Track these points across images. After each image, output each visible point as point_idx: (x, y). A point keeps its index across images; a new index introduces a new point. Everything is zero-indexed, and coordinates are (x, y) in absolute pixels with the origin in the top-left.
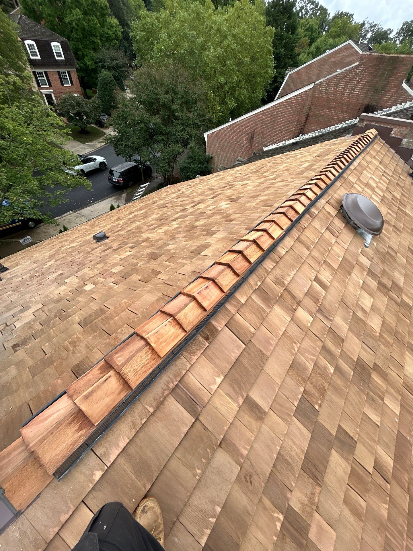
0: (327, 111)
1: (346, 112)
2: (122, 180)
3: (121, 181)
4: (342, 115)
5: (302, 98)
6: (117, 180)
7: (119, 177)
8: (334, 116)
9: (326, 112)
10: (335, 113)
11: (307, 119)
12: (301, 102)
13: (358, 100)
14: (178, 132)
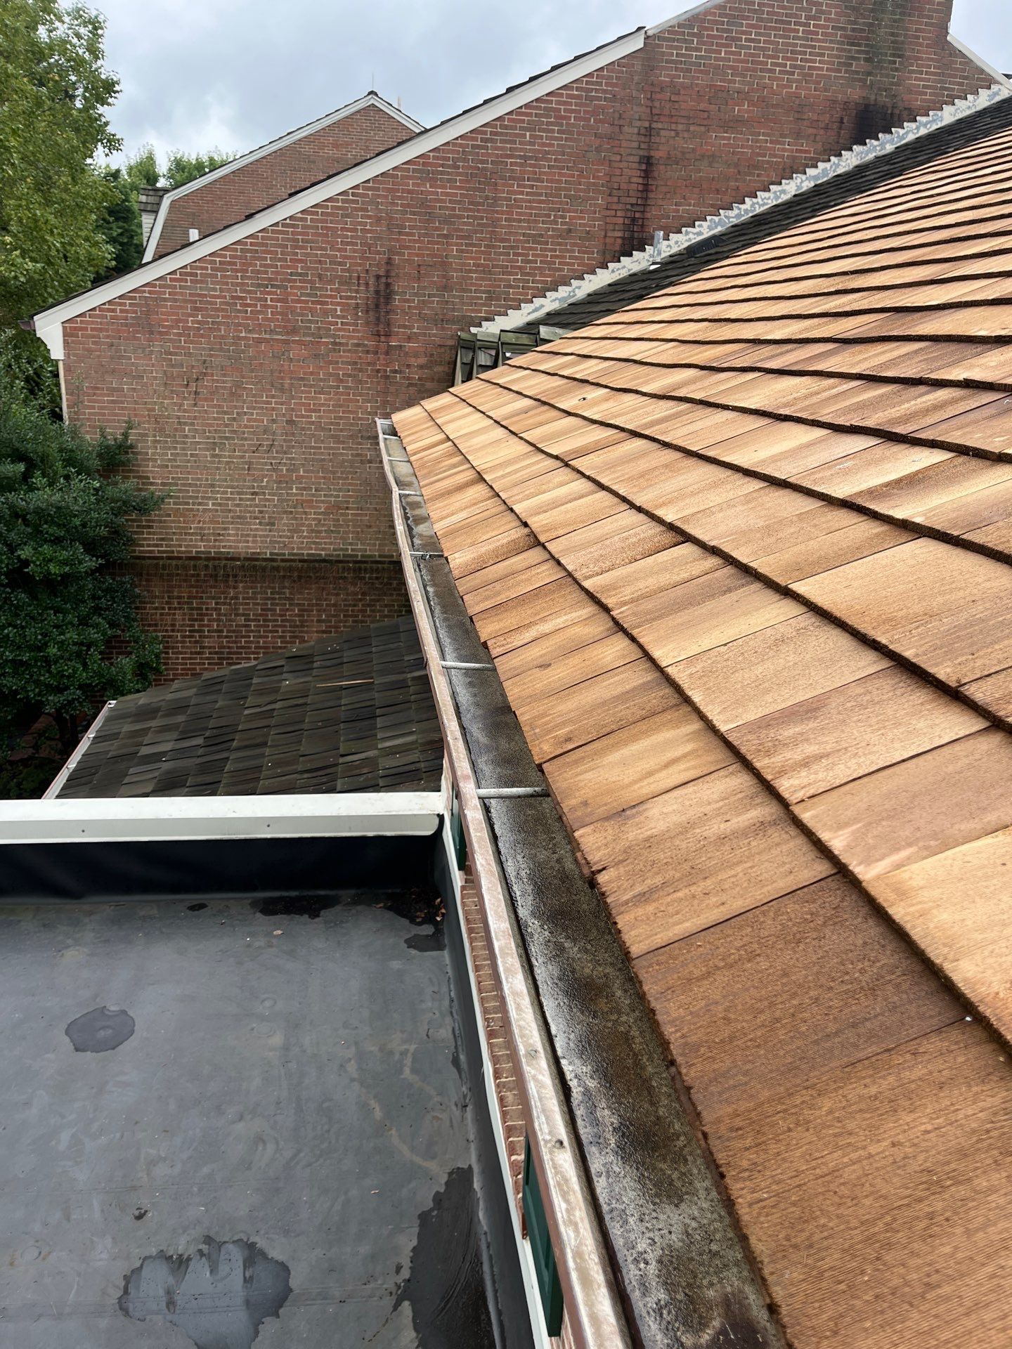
0: (724, 138)
1: (798, 135)
4: (787, 148)
5: (605, 92)
8: (759, 155)
9: (719, 140)
10: (757, 141)
11: (647, 174)
12: (603, 107)
13: (826, 90)
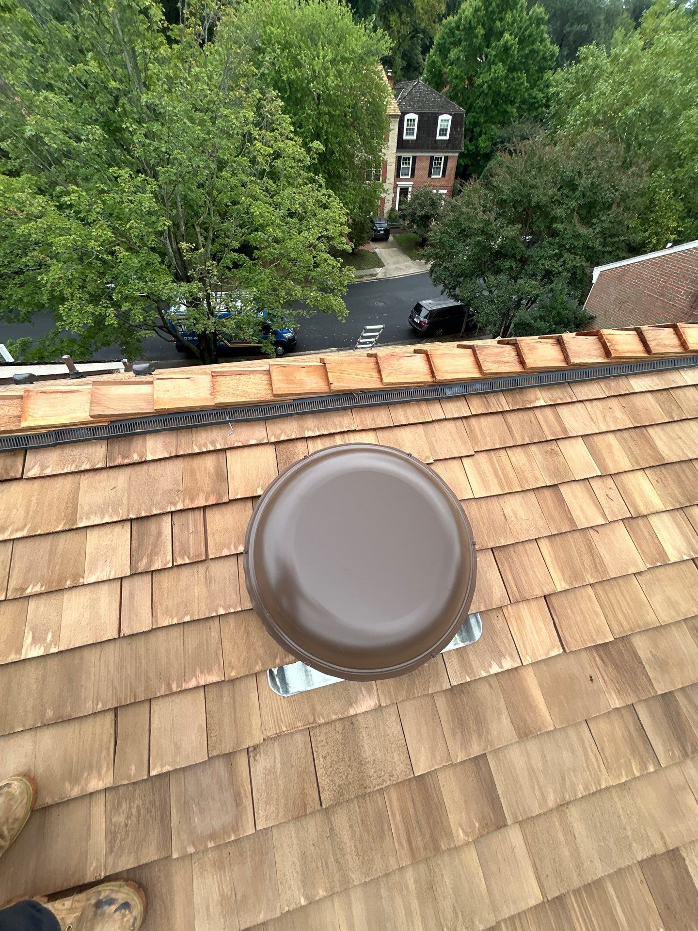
2: (427, 324)
3: (425, 323)
6: (421, 321)
7: (425, 317)
14: (545, 259)
